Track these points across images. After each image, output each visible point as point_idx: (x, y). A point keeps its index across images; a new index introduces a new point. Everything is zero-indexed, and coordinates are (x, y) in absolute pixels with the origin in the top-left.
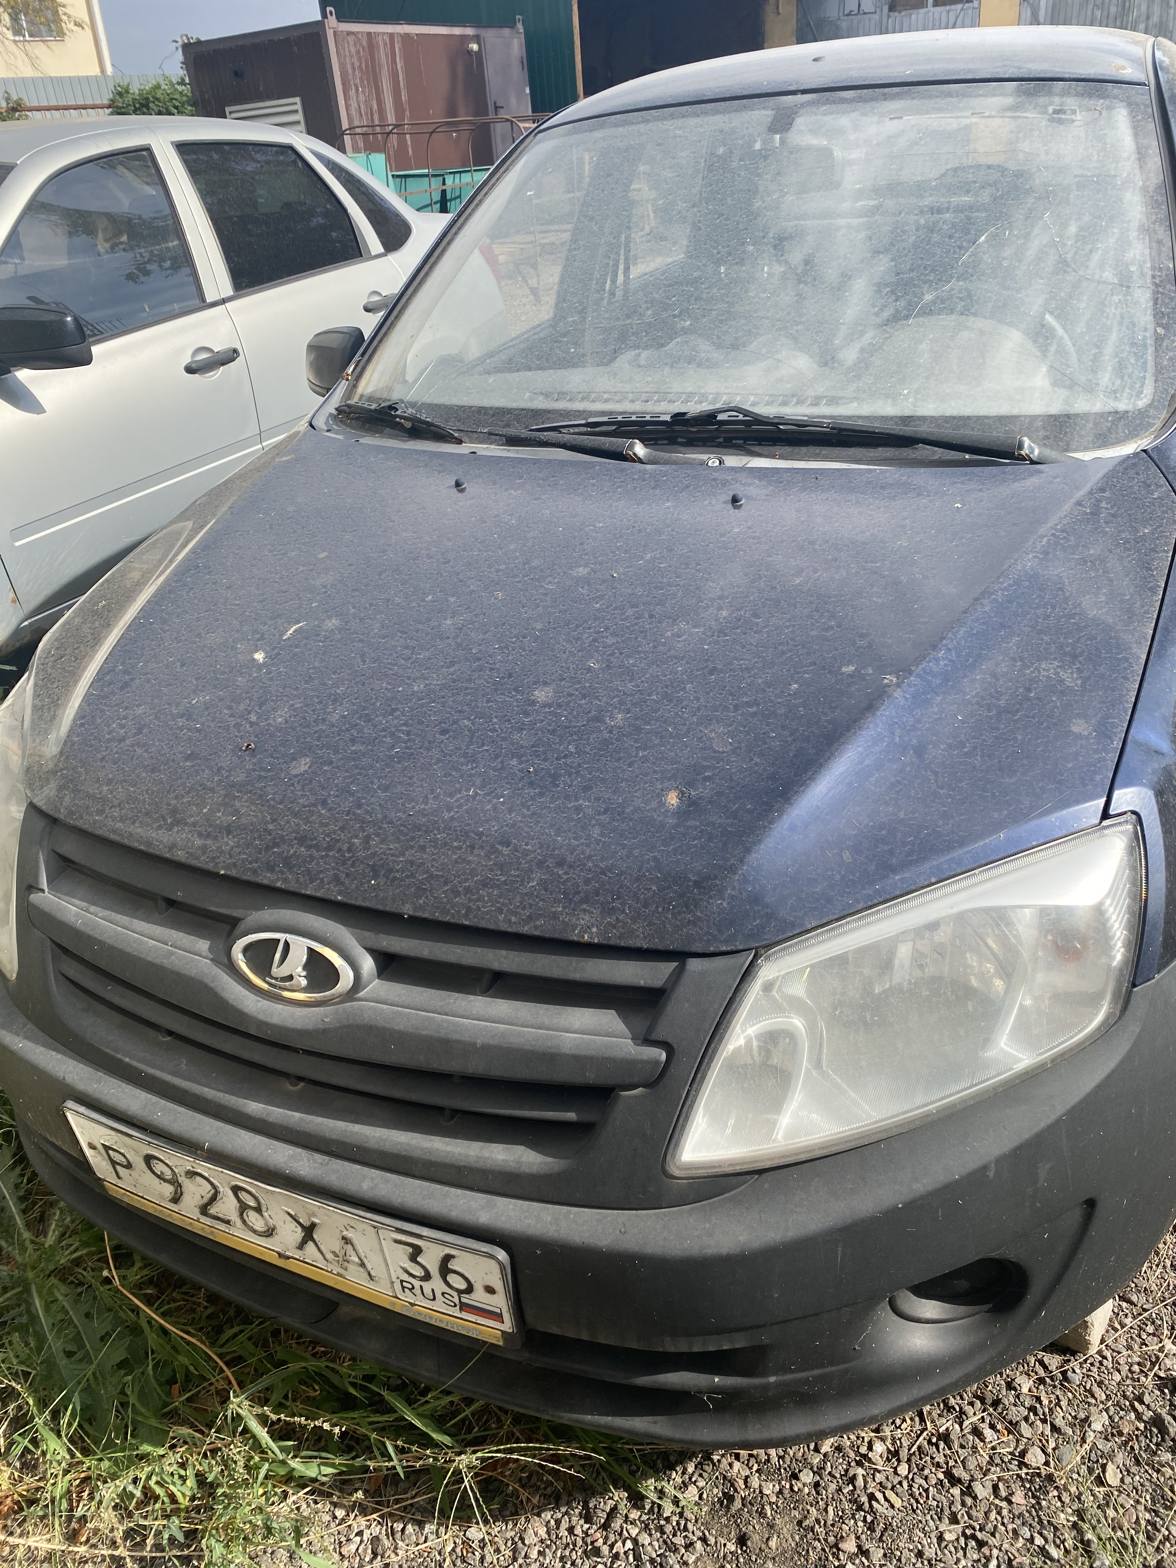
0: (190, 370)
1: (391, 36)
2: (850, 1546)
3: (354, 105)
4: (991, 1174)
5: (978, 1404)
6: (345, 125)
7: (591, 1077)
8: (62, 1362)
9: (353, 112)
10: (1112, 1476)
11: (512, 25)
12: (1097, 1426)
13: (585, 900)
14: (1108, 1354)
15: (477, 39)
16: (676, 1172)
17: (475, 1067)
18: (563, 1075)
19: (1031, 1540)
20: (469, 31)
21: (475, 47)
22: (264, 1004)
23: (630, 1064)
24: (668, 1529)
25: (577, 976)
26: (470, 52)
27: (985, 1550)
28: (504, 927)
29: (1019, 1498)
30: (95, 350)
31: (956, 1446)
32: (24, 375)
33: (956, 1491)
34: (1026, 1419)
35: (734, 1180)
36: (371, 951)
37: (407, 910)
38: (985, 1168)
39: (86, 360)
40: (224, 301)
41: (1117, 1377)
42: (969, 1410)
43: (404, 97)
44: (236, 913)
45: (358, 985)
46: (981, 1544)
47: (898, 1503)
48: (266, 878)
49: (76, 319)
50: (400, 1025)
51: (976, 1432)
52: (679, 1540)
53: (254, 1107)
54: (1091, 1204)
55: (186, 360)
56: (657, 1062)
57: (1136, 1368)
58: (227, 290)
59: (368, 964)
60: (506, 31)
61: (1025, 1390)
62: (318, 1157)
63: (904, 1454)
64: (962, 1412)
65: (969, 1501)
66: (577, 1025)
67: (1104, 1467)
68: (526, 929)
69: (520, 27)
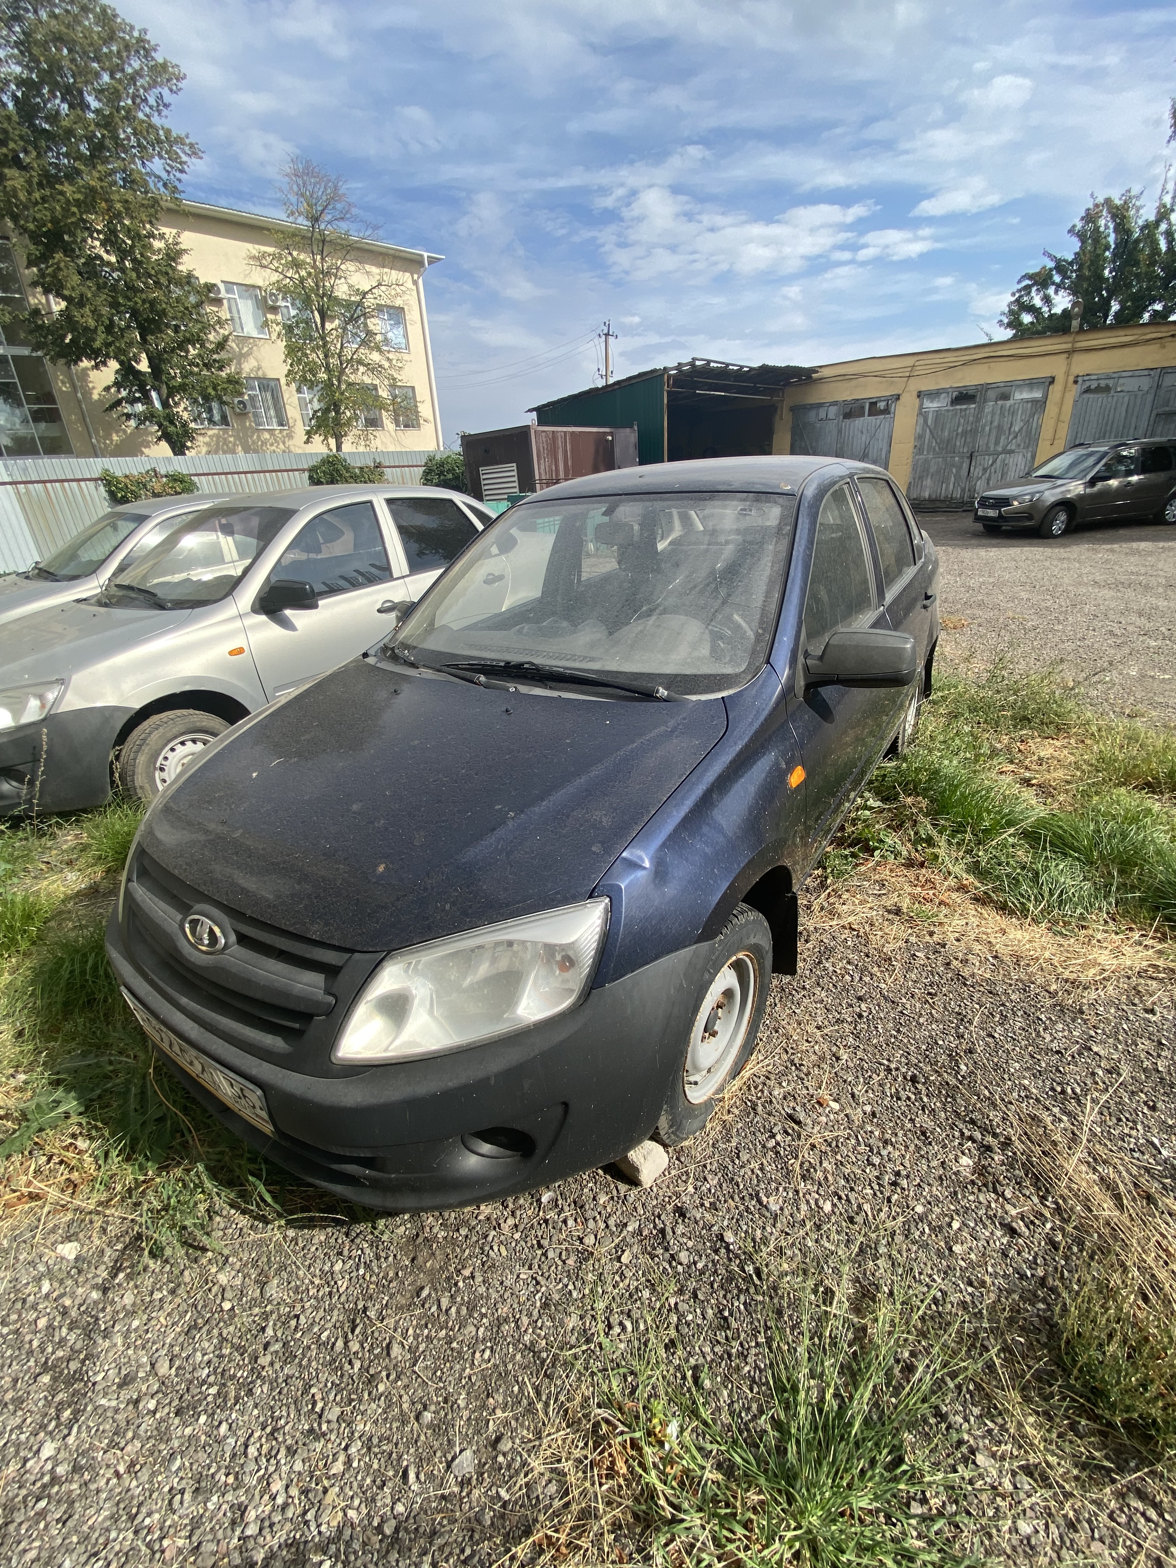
0: (379, 611)
1: (565, 432)
2: (467, 1273)
3: (542, 467)
4: (493, 1082)
5: (573, 1206)
6: (537, 477)
7: (302, 1008)
8: (132, 1114)
9: (542, 471)
10: (625, 1259)
11: (631, 427)
12: (630, 1228)
13: (319, 917)
14: (655, 1189)
15: (611, 434)
16: (334, 1060)
17: (258, 995)
18: (291, 1006)
19: (567, 1286)
20: (607, 430)
21: (610, 438)
22: (192, 950)
23: (318, 1003)
24: (381, 1247)
25: (308, 956)
26: (607, 441)
27: (538, 1287)
28: (283, 927)
29: (571, 1262)
30: (320, 603)
31: (550, 1227)
32: (288, 612)
33: (539, 1252)
34: (594, 1218)
35: (363, 1069)
36: (235, 931)
37: (249, 913)
38: (488, 1078)
39: (315, 606)
40: (403, 577)
41: (655, 1202)
42: (566, 1208)
43: (570, 463)
44: (191, 903)
45: (226, 946)
46: (538, 1283)
47: (504, 1253)
48: (202, 888)
49: (311, 587)
50: (234, 970)
51: (565, 1222)
52: (383, 1254)
53: (184, 1001)
54: (566, 1105)
55: (378, 606)
56: (330, 1004)
57: (667, 1199)
58: (406, 570)
59: (233, 938)
60: (628, 430)
61: (601, 1202)
62: (202, 1029)
63: (521, 1227)
64: (562, 1209)
65: (543, 1259)
66: (305, 980)
67: (623, 1251)
68: (291, 929)
69: (636, 428)
